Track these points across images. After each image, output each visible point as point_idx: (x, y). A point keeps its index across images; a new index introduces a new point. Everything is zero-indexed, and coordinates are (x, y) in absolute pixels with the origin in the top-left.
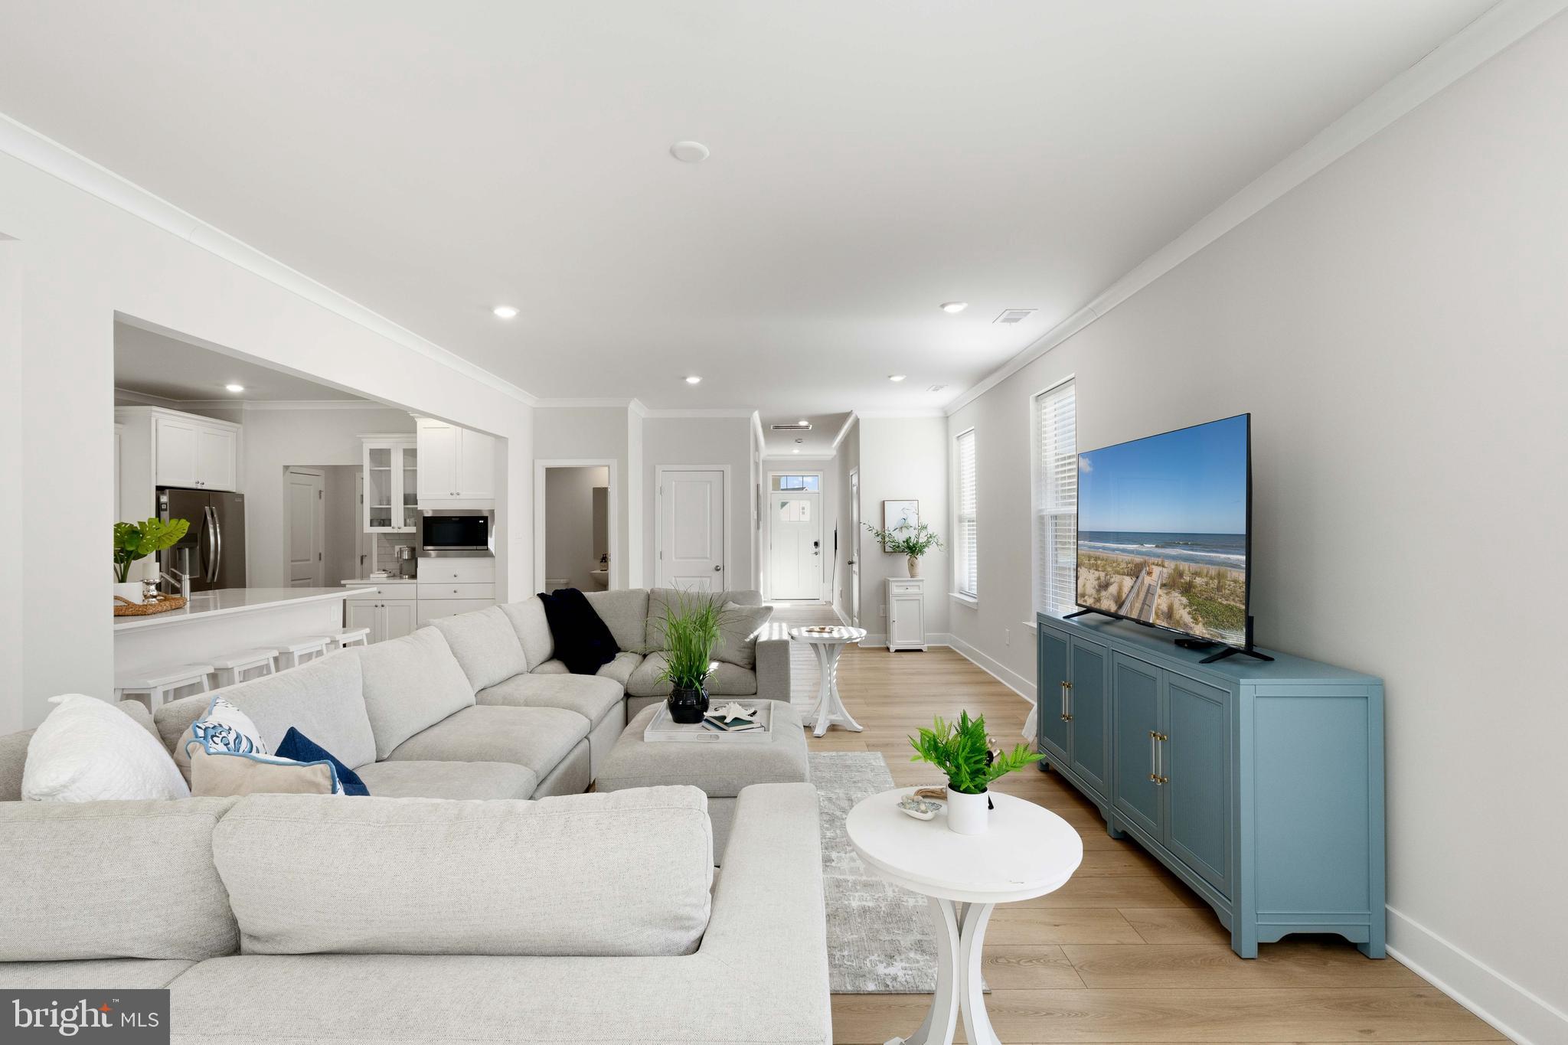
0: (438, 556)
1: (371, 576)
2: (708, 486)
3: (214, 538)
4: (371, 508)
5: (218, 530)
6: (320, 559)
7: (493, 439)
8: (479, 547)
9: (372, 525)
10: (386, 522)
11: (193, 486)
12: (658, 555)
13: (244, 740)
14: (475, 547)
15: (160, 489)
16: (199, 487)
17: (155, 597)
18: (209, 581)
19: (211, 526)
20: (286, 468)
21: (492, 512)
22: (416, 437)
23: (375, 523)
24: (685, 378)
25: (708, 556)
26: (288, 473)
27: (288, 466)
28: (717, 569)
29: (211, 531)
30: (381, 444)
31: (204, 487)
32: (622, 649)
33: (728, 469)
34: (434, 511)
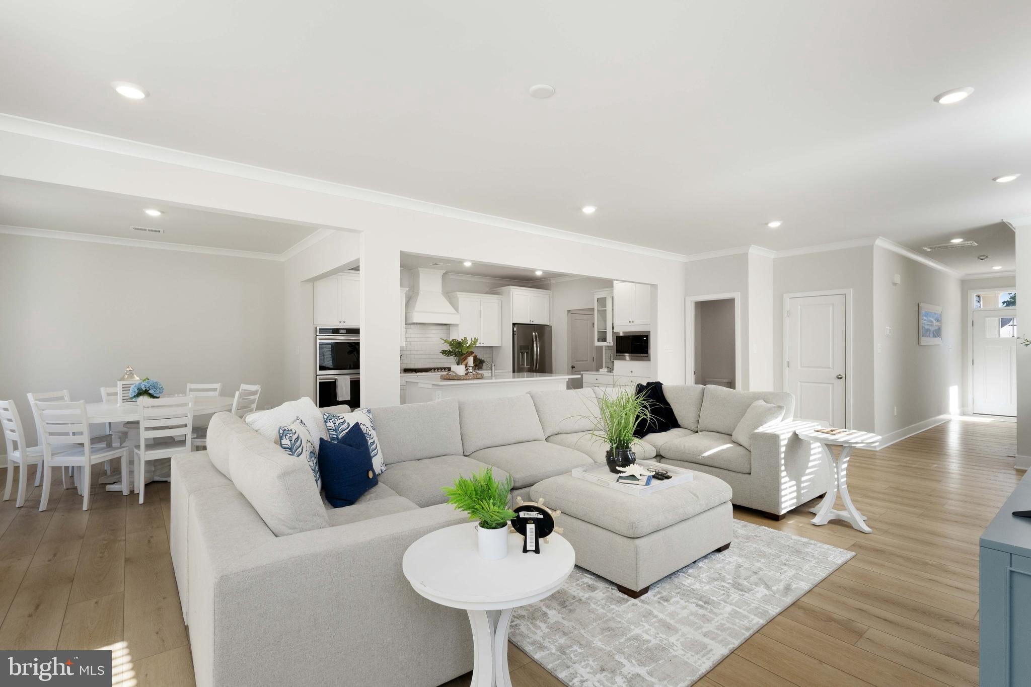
0: (632, 360)
1: (600, 370)
2: (831, 308)
3: (536, 349)
4: (598, 332)
5: (538, 345)
6: (593, 361)
7: (649, 286)
8: (644, 355)
9: (598, 341)
10: (604, 340)
11: (528, 322)
12: (785, 364)
13: (346, 424)
14: (641, 355)
15: (514, 324)
16: (532, 323)
17: (472, 373)
18: (534, 369)
19: (535, 343)
20: (569, 311)
21: (649, 332)
22: (613, 290)
23: (600, 340)
24: (767, 224)
25: (831, 366)
26: (570, 314)
27: (570, 310)
28: (839, 377)
29: (535, 345)
30: (601, 295)
31: (534, 323)
32: (682, 426)
33: (850, 293)
34: (624, 332)
